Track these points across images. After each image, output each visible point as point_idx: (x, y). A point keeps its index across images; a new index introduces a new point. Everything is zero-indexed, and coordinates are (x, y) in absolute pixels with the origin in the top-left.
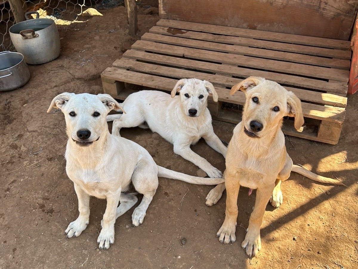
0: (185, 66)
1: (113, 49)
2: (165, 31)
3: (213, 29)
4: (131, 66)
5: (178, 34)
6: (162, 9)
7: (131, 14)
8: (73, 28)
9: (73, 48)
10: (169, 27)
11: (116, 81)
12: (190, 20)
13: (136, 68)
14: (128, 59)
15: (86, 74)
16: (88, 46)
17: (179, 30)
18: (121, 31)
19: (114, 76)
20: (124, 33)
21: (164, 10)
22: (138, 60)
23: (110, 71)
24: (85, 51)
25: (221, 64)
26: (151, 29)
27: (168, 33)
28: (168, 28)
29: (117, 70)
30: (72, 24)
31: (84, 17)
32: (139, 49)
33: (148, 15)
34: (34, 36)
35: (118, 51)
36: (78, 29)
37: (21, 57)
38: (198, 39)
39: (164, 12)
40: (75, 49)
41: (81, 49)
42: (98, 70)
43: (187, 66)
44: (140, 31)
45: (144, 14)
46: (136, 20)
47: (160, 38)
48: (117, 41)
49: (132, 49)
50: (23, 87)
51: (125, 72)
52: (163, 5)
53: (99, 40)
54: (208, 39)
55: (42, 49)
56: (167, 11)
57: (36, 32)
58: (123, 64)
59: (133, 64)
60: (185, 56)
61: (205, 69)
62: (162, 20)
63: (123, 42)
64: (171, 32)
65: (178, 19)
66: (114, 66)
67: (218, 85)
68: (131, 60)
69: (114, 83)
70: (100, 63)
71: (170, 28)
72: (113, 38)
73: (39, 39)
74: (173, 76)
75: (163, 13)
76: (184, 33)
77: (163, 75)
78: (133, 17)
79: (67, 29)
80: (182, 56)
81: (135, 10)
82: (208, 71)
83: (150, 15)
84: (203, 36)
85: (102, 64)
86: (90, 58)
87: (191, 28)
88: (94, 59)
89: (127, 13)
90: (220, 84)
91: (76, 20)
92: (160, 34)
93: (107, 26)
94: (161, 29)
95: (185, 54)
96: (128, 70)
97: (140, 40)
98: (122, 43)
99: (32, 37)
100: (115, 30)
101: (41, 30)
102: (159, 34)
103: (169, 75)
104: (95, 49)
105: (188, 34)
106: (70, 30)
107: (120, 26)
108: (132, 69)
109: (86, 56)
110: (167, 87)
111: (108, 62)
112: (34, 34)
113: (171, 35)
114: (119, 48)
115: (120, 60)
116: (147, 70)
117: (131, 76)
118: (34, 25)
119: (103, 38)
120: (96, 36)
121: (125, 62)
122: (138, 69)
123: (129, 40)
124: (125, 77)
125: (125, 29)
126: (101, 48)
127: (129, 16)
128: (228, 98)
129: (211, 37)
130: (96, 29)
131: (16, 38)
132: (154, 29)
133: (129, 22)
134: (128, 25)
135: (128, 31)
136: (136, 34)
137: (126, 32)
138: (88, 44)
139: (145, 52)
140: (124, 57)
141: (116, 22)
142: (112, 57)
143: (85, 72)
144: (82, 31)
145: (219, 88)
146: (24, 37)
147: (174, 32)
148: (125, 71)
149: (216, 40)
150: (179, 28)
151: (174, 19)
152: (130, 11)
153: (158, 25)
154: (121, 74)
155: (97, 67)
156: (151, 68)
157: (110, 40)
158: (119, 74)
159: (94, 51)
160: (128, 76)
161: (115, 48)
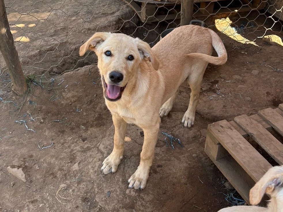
1: (264, 94)
4: (255, 133)
8: (242, 49)
11: (219, 144)
14: (260, 120)
15: (207, 111)
16: (238, 77)
19: (222, 136)
24: (231, 82)
29: (232, 130)
31: (263, 41)
35: (267, 99)
36: (246, 53)
41: (228, 78)
42: (224, 112)
48: (276, 85)
51: (238, 139)
53: (256, 76)
58: (247, 125)
59: (259, 132)
68: (261, 125)
69: (216, 145)
72: (274, 80)
79: (236, 48)
88: (231, 97)
93: (279, 62)
104: (244, 85)
106: (236, 51)
108: (253, 137)
111: (244, 108)
114: (272, 95)
117: (240, 148)
119: (262, 75)
120: (256, 70)
122: (260, 143)
126: (250, 86)
130: (264, 61)
138: (240, 75)
142: (255, 103)
143: (208, 108)
144: (247, 58)
148: (240, 136)
154: (232, 138)
155: (226, 109)
156: (277, 152)
157: (269, 81)
158: (230, 136)
159: (240, 86)
160: (238, 147)
161: (268, 93)
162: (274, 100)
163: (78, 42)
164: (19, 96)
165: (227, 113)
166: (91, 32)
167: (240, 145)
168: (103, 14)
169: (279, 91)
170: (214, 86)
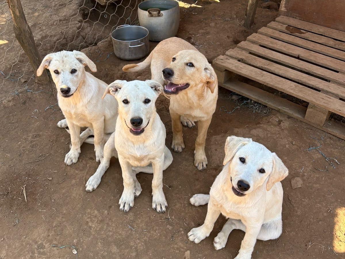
0: (298, 68)
1: (226, 38)
2: (283, 28)
3: (335, 34)
4: (244, 57)
5: (296, 33)
6: (283, 5)
7: (251, 7)
9: (189, 31)
10: (288, 24)
11: (226, 70)
12: (310, 21)
13: (247, 61)
14: (241, 50)
16: (202, 31)
17: (298, 30)
18: (237, 21)
19: (225, 64)
20: (238, 24)
21: (285, 7)
22: (250, 53)
23: (222, 60)
24: (200, 35)
25: (338, 72)
26: (270, 23)
27: (286, 30)
28: (287, 26)
29: (229, 59)
30: (190, 7)
31: (203, 2)
32: (253, 42)
33: (265, 9)
34: (159, 15)
36: (196, 13)
37: (146, 33)
38: (317, 42)
39: (285, 9)
40: (190, 33)
41: (196, 33)
43: (300, 68)
44: (255, 24)
45: (262, 7)
46: (254, 13)
47: (277, 34)
48: (231, 31)
49: (246, 41)
50: (140, 60)
51: (236, 63)
52: (286, 2)
53: (214, 27)
54: (328, 44)
55: (163, 28)
56: (288, 8)
57: (162, 12)
58: (236, 54)
59: (245, 56)
60: (300, 58)
61: (319, 75)
62: (281, 16)
63: (236, 32)
64: (290, 30)
65: (298, 18)
66: (226, 55)
67: (331, 94)
68: (244, 52)
69: (224, 71)
70: (211, 50)
71: (289, 27)
72: (227, 27)
73: (162, 18)
74: (284, 76)
75: (283, 10)
76: (304, 33)
77: (273, 72)
78: (252, 10)
79: (186, 11)
80: (297, 57)
81: (256, 4)
82: (323, 77)
83: (268, 10)
84: (323, 40)
85: (212, 51)
86: (203, 44)
87: (311, 30)
88: (206, 45)
89: (248, 5)
90: (333, 94)
91: (195, 4)
92: (278, 30)
93: (223, 14)
94: (279, 25)
95: (301, 55)
96: (239, 61)
97: (257, 33)
98: (235, 34)
99: (157, 16)
100: (231, 19)
101: (166, 11)
102: (276, 30)
103: (280, 74)
104: (209, 35)
105: (307, 35)
106: (188, 13)
107: (236, 16)
108: (243, 60)
109: (200, 40)
110: (276, 85)
111: (219, 50)
112: (159, 13)
113: (289, 33)
114: (231, 37)
115: (233, 50)
116: (259, 65)
117: (241, 68)
118: (159, 5)
119: (218, 26)
120: (212, 23)
121: (238, 53)
122: (249, 62)
123: (242, 31)
124: (235, 68)
125: (241, 20)
126: (214, 35)
127: (248, 8)
128: (340, 110)
129: (331, 42)
130: (212, 16)
131: (143, 14)
132: (273, 24)
133: (247, 14)
134: (245, 17)
135: (244, 23)
136: (250, 26)
137: (241, 23)
138: (203, 29)
139: (259, 46)
140: (237, 47)
141: (233, 12)
142: (224, 45)
144: (199, 16)
145: (332, 98)
146: (150, 15)
147: (292, 30)
148: (236, 61)
149: (337, 47)
150: (299, 28)
151: (294, 18)
152: (251, 3)
153: (277, 21)
154: (232, 64)
155: (208, 53)
156: (263, 64)
157: (224, 29)
158: (230, 63)
159: (207, 37)
160: (239, 67)
161: (228, 37)
162: (234, 40)
163: (57, 33)
164: (45, 85)
165: (210, 56)
166: (62, 22)
167: (240, 66)
168: (60, 5)
169: (234, 33)
170: (191, 41)
